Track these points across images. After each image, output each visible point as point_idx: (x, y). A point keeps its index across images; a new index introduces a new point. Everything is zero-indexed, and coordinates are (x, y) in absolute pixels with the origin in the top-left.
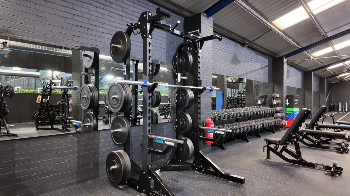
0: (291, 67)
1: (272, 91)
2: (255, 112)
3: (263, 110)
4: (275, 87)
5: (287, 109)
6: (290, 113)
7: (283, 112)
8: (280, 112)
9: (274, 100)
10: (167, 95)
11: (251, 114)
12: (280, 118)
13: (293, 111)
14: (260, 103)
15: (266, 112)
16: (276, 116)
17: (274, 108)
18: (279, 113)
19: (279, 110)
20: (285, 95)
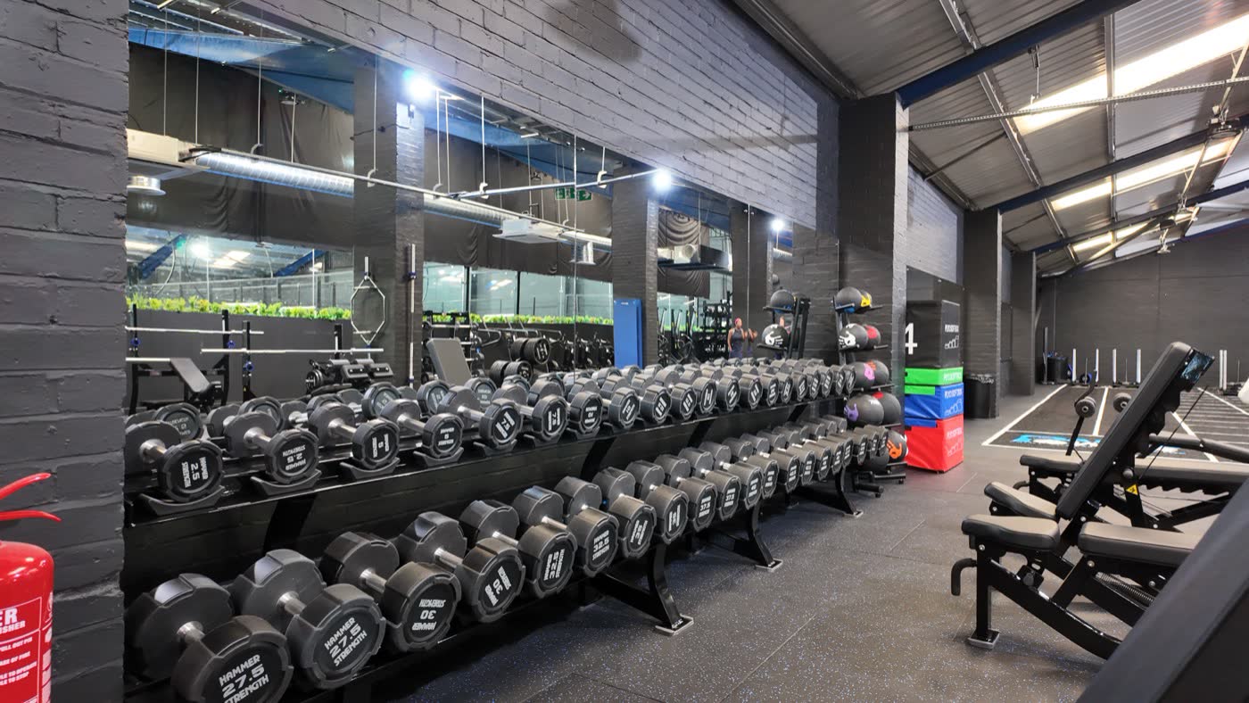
0: (919, 179)
1: (837, 280)
2: (733, 394)
3: (782, 377)
4: (851, 259)
5: (906, 374)
6: (921, 393)
7: (887, 390)
8: (879, 387)
9: (844, 325)
10: (347, 314)
11: (697, 409)
12: (876, 423)
13: (940, 383)
14: (773, 340)
15: (802, 389)
16: (856, 413)
17: (844, 365)
18: (873, 392)
19: (871, 377)
20: (899, 299)
